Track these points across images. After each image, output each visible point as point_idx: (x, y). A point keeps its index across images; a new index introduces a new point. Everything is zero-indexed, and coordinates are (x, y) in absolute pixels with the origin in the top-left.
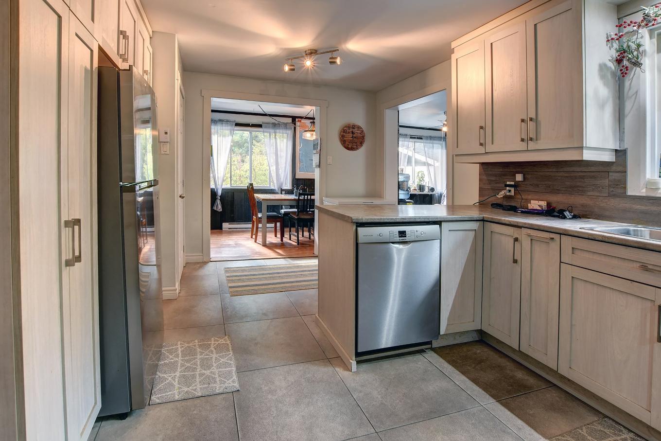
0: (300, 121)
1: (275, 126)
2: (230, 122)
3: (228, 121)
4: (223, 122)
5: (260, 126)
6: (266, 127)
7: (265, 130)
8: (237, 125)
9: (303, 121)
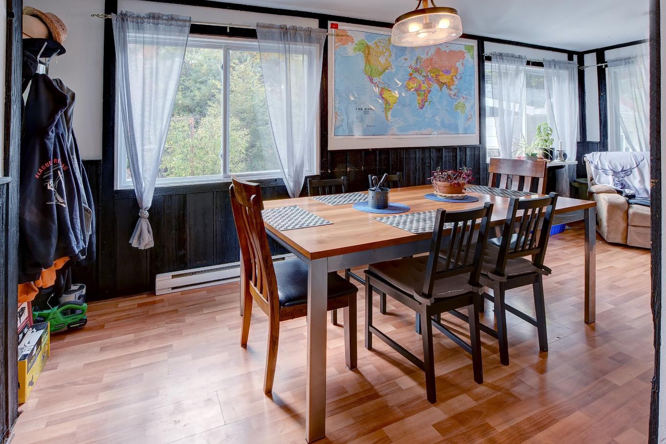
0: (336, 27)
1: (286, 34)
2: (178, 20)
3: (172, 19)
4: (160, 21)
5: (250, 34)
6: (266, 37)
7: (264, 44)
8: (197, 29)
9: (342, 26)
